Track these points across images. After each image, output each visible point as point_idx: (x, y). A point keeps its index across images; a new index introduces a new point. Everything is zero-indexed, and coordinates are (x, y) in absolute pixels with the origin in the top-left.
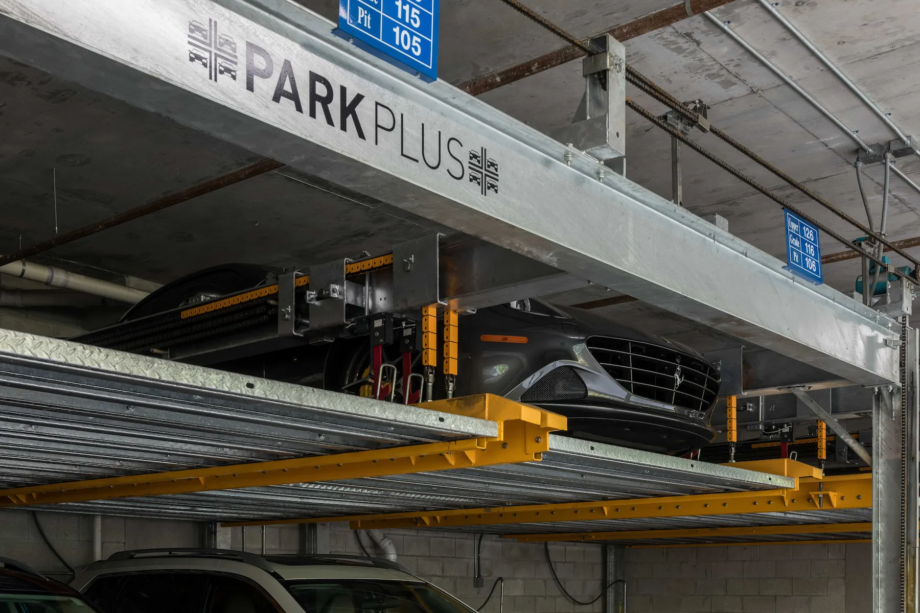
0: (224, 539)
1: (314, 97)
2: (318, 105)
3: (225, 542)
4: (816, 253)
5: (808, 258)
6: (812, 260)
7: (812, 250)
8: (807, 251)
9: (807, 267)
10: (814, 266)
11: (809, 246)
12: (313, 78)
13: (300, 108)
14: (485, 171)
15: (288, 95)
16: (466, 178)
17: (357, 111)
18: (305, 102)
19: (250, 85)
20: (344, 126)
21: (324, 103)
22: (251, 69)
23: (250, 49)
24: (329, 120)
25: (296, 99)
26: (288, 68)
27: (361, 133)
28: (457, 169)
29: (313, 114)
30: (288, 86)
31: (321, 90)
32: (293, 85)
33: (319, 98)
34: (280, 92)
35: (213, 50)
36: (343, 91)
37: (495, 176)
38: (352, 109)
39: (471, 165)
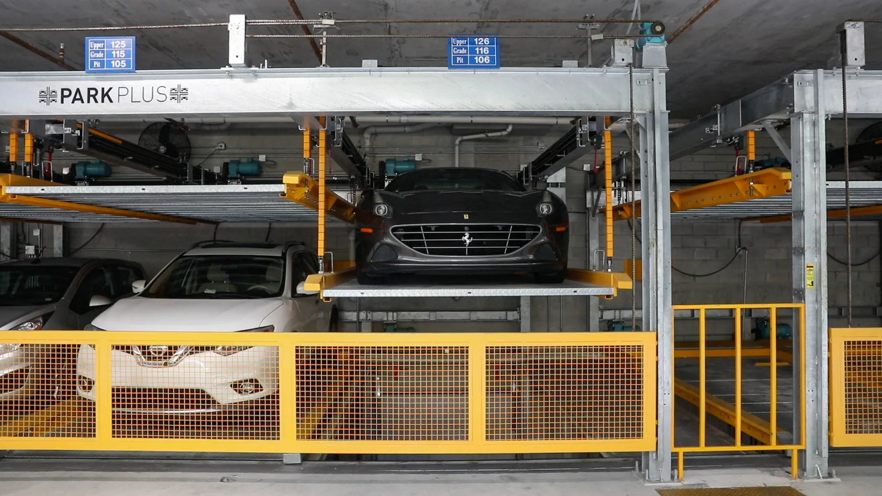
1: (89, 96)
2: (91, 98)
4: (491, 51)
5: (478, 57)
6: (484, 57)
7: (486, 50)
8: (478, 53)
9: (477, 62)
10: (487, 60)
11: (481, 49)
12: (89, 89)
13: (83, 102)
14: (180, 94)
15: (78, 99)
16: (168, 99)
17: (109, 94)
18: (85, 99)
19: (62, 102)
20: (103, 101)
21: (94, 96)
22: (63, 97)
23: (63, 90)
24: (96, 101)
25: (81, 99)
26: (78, 91)
27: (111, 101)
28: (163, 98)
29: (89, 102)
30: (78, 97)
31: (93, 92)
32: (80, 95)
33: (92, 96)
34: (75, 99)
35: (48, 96)
36: (103, 89)
37: (187, 93)
38: (107, 94)
39: (171, 94)
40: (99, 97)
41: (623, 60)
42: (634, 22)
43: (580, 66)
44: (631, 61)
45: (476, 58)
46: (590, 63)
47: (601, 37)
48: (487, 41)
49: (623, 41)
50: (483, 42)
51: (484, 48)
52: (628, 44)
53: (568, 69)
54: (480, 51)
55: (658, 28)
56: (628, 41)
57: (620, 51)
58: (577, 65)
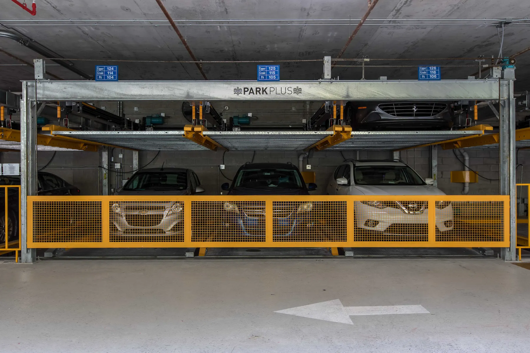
0: (396, 156)
1: (257, 91)
2: (258, 92)
3: (397, 156)
4: (437, 72)
5: (431, 75)
6: (434, 75)
7: (435, 72)
8: (431, 73)
9: (431, 77)
10: (435, 76)
11: (433, 72)
12: (257, 88)
13: (254, 94)
14: (298, 91)
15: (252, 93)
16: (293, 93)
17: (266, 90)
18: (255, 92)
19: (244, 94)
20: (263, 94)
21: (259, 91)
22: (245, 91)
23: (245, 88)
24: (260, 94)
25: (253, 93)
26: (251, 89)
27: (267, 94)
28: (290, 92)
29: (256, 94)
30: (251, 91)
31: (258, 90)
32: (253, 91)
33: (258, 91)
34: (250, 93)
35: (238, 91)
36: (263, 88)
37: (301, 91)
38: (265, 90)
39: (294, 91)
40: (261, 92)
41: (497, 76)
42: (499, 59)
43: (476, 78)
44: (500, 77)
45: (430, 76)
46: (480, 77)
47: (487, 66)
48: (435, 68)
49: (497, 67)
50: (433, 68)
51: (434, 71)
52: (499, 69)
53: (470, 80)
54: (432, 72)
55: (513, 62)
56: (499, 67)
57: (496, 72)
58: (474, 78)
